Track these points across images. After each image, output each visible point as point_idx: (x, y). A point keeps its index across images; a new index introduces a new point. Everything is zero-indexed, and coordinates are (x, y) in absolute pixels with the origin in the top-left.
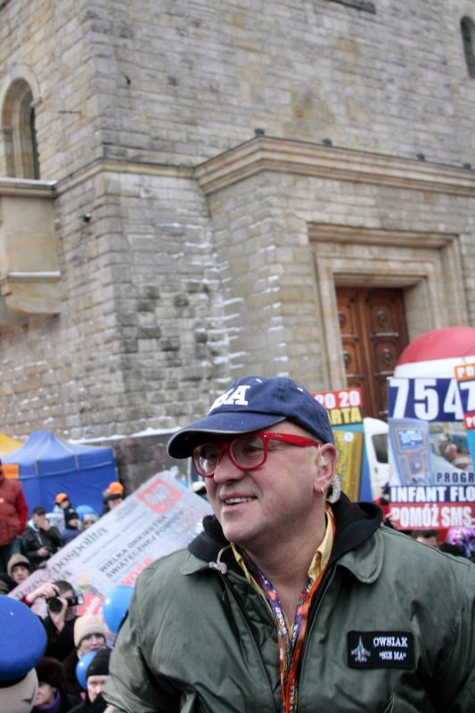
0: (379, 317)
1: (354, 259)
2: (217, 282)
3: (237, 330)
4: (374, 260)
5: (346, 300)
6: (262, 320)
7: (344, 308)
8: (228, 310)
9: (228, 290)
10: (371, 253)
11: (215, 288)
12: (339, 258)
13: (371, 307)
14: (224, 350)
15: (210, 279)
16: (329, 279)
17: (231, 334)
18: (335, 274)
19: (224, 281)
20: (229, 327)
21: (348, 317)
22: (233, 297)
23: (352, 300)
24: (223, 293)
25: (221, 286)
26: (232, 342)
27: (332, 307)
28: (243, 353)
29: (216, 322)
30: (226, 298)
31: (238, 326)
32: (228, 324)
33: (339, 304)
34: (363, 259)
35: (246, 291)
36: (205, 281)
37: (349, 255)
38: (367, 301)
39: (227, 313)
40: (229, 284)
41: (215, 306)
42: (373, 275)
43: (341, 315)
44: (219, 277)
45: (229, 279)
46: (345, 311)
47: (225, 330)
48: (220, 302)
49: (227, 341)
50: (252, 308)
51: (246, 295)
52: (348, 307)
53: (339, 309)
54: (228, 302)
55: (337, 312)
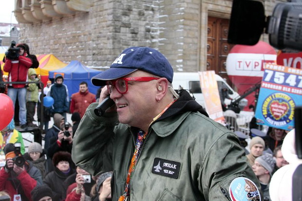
0: (224, 31)
1: (218, 5)
2: (158, 7)
3: (164, 29)
4: (226, 7)
5: (212, 23)
6: (174, 26)
7: (210, 25)
8: (161, 19)
9: (162, 11)
10: (226, 4)
11: (156, 9)
12: (212, 4)
13: (222, 27)
14: (157, 37)
15: (155, 5)
16: (206, 12)
17: (161, 30)
18: (209, 10)
19: (161, 7)
20: (160, 27)
21: (211, 30)
22: (164, 14)
23: (214, 23)
24: (160, 12)
25: (159, 9)
26: (161, 33)
27: (205, 25)
28: (165, 39)
29: (155, 24)
30: (160, 15)
31: (164, 27)
32: (160, 26)
33: (209, 24)
34: (222, 6)
35: (169, 13)
36: (153, 6)
37: (216, 3)
38: (221, 24)
39: (160, 21)
40: (163, 9)
41: (155, 17)
42: (225, 13)
43: (208, 28)
44: (159, 5)
45: (163, 6)
46: (211, 27)
47: (158, 28)
48: (158, 16)
49: (158, 33)
50: (171, 20)
51: (169, 14)
52: (212, 25)
53: (208, 26)
54: (161, 16)
55: (207, 27)
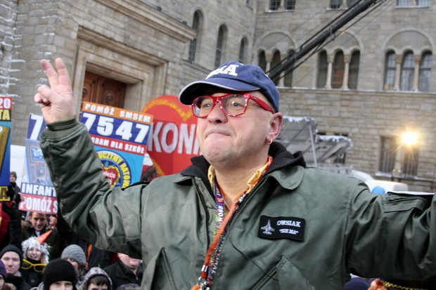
0: (107, 97)
1: (102, 57)
2: (11, 46)
3: (17, 80)
4: (114, 61)
5: (90, 81)
6: (34, 78)
7: (88, 85)
8: (14, 66)
9: (17, 53)
10: (113, 57)
11: (9, 49)
12: (93, 54)
13: (105, 90)
14: (4, 90)
15: (6, 42)
16: (83, 65)
17: (11, 81)
18: (88, 62)
19: (16, 47)
20: (11, 76)
21: (89, 91)
22: (19, 59)
23: (94, 82)
24: (13, 54)
25: (13, 49)
26: (10, 86)
27: (81, 83)
28: (17, 96)
29: (4, 71)
30: (13, 58)
31: (17, 78)
32: (11, 75)
33: (85, 82)
34: (107, 59)
35: (28, 57)
36: (4, 43)
37: (100, 54)
38: (103, 85)
39: (13, 68)
40: (18, 50)
41: (6, 61)
42: (111, 70)
43: (84, 89)
44: (13, 43)
45: (20, 46)
46: (88, 88)
47: (8, 78)
48: (10, 59)
49: (7, 85)
50: (29, 68)
51: (28, 60)
52: (91, 86)
53: (85, 85)
54: (14, 61)
55: (82, 87)
